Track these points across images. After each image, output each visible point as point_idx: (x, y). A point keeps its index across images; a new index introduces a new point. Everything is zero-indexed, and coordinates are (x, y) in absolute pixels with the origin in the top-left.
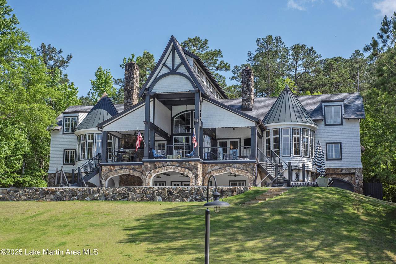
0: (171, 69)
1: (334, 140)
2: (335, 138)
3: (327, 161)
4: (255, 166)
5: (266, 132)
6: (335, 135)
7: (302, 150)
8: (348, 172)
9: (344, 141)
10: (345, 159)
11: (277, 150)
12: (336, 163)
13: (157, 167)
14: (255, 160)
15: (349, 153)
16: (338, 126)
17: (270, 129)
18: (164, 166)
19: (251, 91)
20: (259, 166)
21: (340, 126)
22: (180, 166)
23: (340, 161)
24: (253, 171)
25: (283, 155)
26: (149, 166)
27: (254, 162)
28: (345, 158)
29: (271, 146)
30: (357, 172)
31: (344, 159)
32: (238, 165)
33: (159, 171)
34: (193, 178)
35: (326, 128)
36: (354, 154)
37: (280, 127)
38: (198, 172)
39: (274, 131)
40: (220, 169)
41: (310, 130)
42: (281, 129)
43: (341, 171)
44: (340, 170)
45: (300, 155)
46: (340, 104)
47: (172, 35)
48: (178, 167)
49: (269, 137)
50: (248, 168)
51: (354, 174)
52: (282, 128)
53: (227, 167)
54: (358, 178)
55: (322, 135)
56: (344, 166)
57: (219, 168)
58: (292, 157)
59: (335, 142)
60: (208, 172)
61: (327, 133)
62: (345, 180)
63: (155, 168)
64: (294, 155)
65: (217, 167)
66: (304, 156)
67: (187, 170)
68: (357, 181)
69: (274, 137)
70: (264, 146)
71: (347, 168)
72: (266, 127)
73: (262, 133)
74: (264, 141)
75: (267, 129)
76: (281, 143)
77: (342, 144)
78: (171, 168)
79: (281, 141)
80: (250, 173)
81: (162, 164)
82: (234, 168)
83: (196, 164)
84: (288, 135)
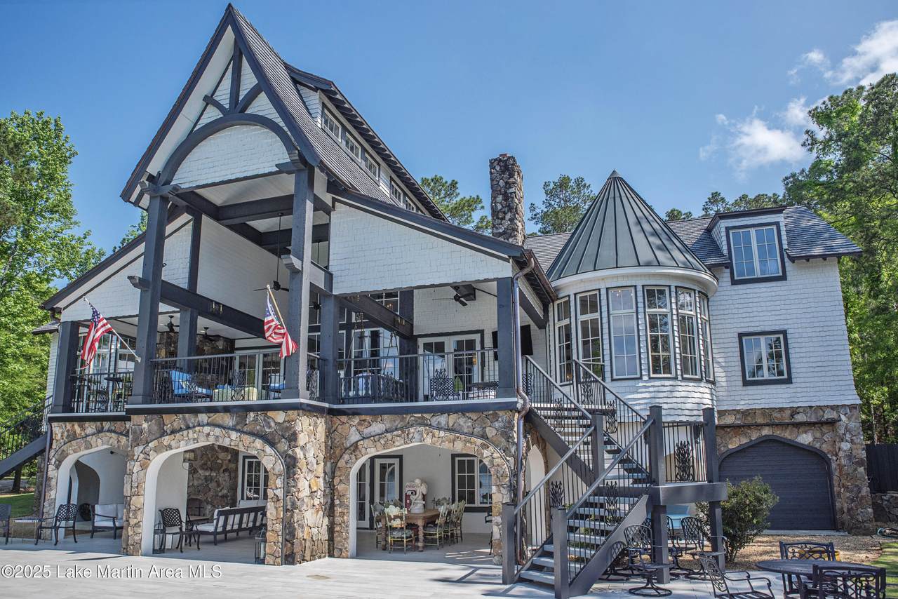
0: (227, 106)
1: (761, 323)
2: (764, 318)
3: (745, 388)
4: (515, 422)
5: (558, 304)
6: (764, 308)
7: (678, 356)
8: (813, 420)
9: (796, 326)
10: (802, 380)
11: (593, 360)
12: (774, 391)
13: (169, 432)
14: (514, 399)
15: (812, 359)
16: (774, 284)
17: (569, 296)
18: (188, 428)
19: (516, 211)
20: (530, 418)
21: (779, 283)
22: (239, 427)
23: (788, 386)
24: (508, 438)
25: (615, 377)
26: (145, 425)
27: (511, 408)
28: (801, 375)
29: (574, 347)
30: (843, 417)
31: (799, 380)
32: (453, 417)
33: (173, 443)
34: (276, 471)
35: (737, 292)
36: (830, 364)
37: (603, 286)
38: (298, 450)
39: (583, 301)
40: (389, 436)
41: (699, 292)
42: (603, 292)
43: (792, 416)
44: (789, 412)
45: (670, 373)
46: (773, 220)
47: (230, 5)
48: (232, 430)
49: (565, 322)
50: (487, 429)
51: (832, 423)
52: (607, 289)
53: (412, 426)
54: (848, 437)
55: (726, 312)
56: (800, 399)
57: (387, 431)
58: (646, 381)
59: (768, 329)
60: (348, 445)
61: (740, 306)
62: (802, 442)
63: (163, 434)
64: (652, 375)
65: (377, 427)
66: (685, 376)
67: (258, 443)
68: (846, 446)
69: (581, 318)
70: (552, 349)
71: (811, 407)
72: (557, 289)
73: (546, 310)
74: (552, 333)
75: (561, 296)
76: (606, 336)
77: (789, 336)
78: (208, 435)
79: (606, 331)
80: (497, 446)
81: (184, 419)
82: (440, 429)
83: (289, 421)
84: (631, 311)
